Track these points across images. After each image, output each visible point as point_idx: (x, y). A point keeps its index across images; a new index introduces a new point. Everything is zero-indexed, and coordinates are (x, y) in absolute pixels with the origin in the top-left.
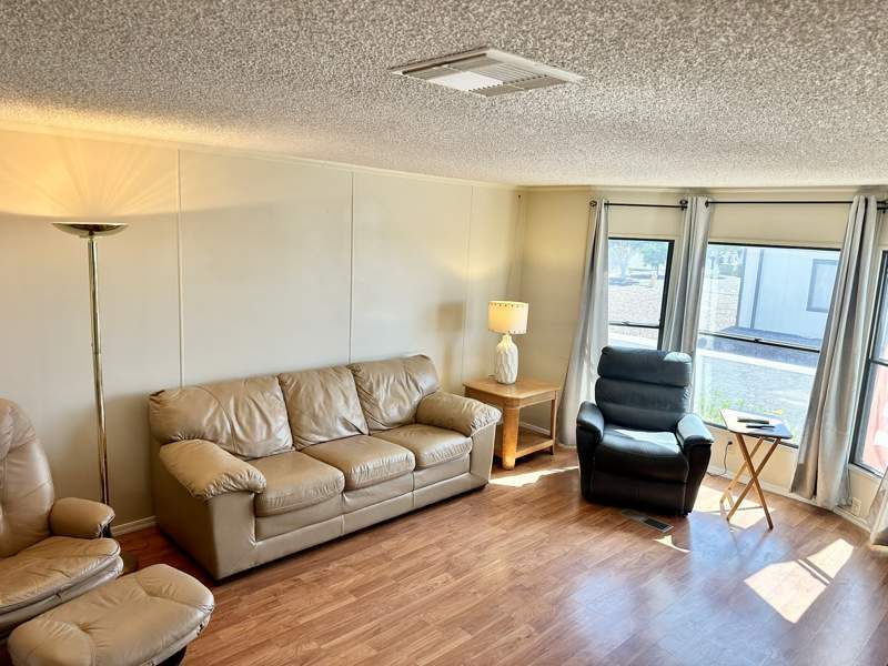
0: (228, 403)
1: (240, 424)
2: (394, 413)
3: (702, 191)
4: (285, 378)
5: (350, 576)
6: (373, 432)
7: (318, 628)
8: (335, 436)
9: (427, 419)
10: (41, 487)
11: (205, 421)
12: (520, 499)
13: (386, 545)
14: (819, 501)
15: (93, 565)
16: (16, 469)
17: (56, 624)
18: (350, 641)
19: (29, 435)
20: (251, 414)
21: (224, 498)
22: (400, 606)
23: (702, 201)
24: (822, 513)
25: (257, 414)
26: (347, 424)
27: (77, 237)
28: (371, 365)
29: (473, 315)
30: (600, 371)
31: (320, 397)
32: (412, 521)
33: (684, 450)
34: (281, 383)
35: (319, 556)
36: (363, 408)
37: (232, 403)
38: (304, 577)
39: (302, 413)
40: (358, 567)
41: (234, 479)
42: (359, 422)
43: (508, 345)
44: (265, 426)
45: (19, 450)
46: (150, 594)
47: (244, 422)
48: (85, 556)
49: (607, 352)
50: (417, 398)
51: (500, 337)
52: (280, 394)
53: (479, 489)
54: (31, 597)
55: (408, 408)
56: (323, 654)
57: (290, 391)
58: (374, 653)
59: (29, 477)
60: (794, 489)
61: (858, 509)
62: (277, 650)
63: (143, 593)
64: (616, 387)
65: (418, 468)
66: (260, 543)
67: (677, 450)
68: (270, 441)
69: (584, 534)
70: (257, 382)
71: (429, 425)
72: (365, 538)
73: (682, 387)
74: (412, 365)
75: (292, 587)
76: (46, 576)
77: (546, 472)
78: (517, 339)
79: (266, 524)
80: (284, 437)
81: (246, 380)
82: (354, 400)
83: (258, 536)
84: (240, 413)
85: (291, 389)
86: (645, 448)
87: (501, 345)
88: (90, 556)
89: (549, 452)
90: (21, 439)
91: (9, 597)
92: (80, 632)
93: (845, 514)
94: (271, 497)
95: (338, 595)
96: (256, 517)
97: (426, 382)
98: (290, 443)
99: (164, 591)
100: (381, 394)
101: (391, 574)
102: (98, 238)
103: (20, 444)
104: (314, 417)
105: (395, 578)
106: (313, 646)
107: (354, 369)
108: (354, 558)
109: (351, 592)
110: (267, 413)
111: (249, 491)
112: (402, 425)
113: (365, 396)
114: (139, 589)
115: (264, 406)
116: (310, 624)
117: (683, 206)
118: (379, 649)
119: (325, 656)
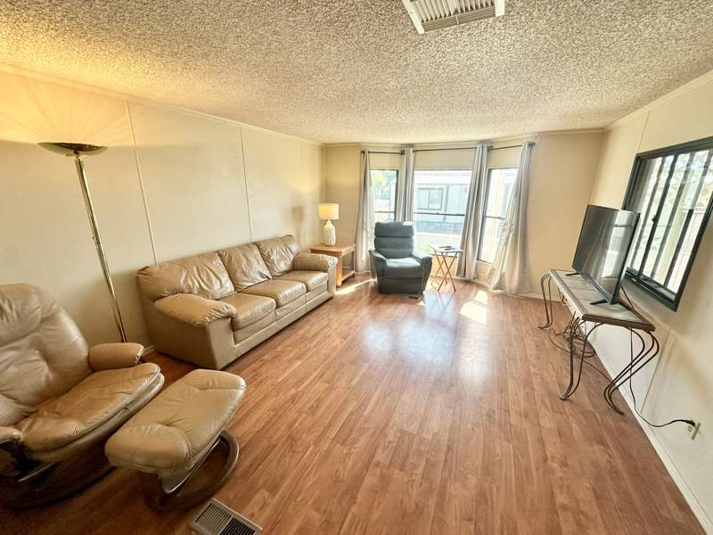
0: (192, 270)
1: (203, 281)
2: (283, 266)
3: (411, 145)
4: (221, 253)
5: (290, 352)
6: (275, 277)
7: (290, 381)
8: (257, 282)
9: (299, 267)
10: (74, 342)
11: (182, 283)
12: (353, 299)
13: (301, 332)
14: (467, 277)
15: (146, 383)
16: (50, 333)
17: (143, 428)
18: (311, 383)
19: (55, 306)
20: (208, 275)
21: (215, 323)
22: (325, 360)
23: (411, 150)
24: (468, 282)
25: (212, 275)
26: (262, 275)
27: (64, 156)
28: (264, 241)
29: (308, 212)
30: (376, 234)
31: (245, 262)
32: (307, 318)
33: (422, 264)
34: (220, 255)
35: (269, 345)
36: (267, 266)
37: (195, 269)
38: (266, 357)
39: (236, 271)
40: (293, 345)
41: (219, 311)
42: (266, 272)
43: (329, 225)
44: (218, 282)
45: (49, 319)
46: (203, 389)
47: (205, 280)
48: (135, 378)
49: (378, 226)
50: (292, 258)
51: (324, 222)
52: (220, 262)
53: (331, 298)
54: (106, 416)
55: (289, 263)
56: (300, 394)
57: (226, 260)
58: (327, 385)
59: (64, 337)
60: (457, 275)
61: (482, 278)
62: (273, 399)
63: (197, 390)
64: (384, 240)
65: (308, 291)
66: (238, 345)
67: (418, 264)
68: (224, 288)
69: (388, 308)
70: (206, 256)
71: (301, 270)
72: (287, 331)
73: (410, 237)
74: (286, 240)
75: (263, 364)
76: (112, 399)
77: (357, 285)
78: (333, 222)
79: (239, 334)
80: (229, 287)
81: (199, 256)
82: (262, 262)
83: (236, 342)
84: (202, 275)
85: (227, 259)
86: (406, 265)
87: (326, 226)
88: (140, 377)
89: (353, 276)
90: (48, 312)
91: (88, 421)
92: (166, 427)
93: (477, 281)
94: (241, 318)
95: (291, 362)
96: (234, 331)
97: (294, 248)
98: (233, 289)
99: (211, 384)
100: (274, 257)
101: (312, 345)
102: (83, 157)
103: (49, 315)
104: (244, 273)
105: (315, 346)
106: (293, 391)
107: (257, 244)
108: (288, 342)
109: (297, 359)
110: (217, 273)
111: (227, 317)
112: (287, 272)
113: (266, 259)
114: (192, 388)
115: (213, 269)
116: (285, 381)
117: (402, 153)
118: (328, 382)
119: (302, 395)
